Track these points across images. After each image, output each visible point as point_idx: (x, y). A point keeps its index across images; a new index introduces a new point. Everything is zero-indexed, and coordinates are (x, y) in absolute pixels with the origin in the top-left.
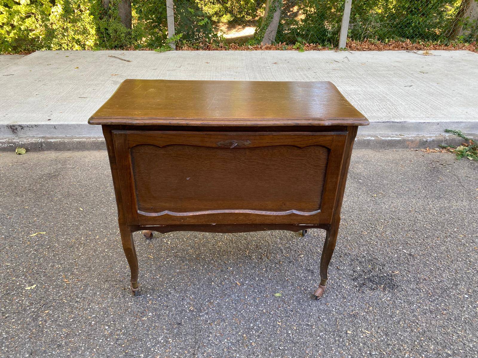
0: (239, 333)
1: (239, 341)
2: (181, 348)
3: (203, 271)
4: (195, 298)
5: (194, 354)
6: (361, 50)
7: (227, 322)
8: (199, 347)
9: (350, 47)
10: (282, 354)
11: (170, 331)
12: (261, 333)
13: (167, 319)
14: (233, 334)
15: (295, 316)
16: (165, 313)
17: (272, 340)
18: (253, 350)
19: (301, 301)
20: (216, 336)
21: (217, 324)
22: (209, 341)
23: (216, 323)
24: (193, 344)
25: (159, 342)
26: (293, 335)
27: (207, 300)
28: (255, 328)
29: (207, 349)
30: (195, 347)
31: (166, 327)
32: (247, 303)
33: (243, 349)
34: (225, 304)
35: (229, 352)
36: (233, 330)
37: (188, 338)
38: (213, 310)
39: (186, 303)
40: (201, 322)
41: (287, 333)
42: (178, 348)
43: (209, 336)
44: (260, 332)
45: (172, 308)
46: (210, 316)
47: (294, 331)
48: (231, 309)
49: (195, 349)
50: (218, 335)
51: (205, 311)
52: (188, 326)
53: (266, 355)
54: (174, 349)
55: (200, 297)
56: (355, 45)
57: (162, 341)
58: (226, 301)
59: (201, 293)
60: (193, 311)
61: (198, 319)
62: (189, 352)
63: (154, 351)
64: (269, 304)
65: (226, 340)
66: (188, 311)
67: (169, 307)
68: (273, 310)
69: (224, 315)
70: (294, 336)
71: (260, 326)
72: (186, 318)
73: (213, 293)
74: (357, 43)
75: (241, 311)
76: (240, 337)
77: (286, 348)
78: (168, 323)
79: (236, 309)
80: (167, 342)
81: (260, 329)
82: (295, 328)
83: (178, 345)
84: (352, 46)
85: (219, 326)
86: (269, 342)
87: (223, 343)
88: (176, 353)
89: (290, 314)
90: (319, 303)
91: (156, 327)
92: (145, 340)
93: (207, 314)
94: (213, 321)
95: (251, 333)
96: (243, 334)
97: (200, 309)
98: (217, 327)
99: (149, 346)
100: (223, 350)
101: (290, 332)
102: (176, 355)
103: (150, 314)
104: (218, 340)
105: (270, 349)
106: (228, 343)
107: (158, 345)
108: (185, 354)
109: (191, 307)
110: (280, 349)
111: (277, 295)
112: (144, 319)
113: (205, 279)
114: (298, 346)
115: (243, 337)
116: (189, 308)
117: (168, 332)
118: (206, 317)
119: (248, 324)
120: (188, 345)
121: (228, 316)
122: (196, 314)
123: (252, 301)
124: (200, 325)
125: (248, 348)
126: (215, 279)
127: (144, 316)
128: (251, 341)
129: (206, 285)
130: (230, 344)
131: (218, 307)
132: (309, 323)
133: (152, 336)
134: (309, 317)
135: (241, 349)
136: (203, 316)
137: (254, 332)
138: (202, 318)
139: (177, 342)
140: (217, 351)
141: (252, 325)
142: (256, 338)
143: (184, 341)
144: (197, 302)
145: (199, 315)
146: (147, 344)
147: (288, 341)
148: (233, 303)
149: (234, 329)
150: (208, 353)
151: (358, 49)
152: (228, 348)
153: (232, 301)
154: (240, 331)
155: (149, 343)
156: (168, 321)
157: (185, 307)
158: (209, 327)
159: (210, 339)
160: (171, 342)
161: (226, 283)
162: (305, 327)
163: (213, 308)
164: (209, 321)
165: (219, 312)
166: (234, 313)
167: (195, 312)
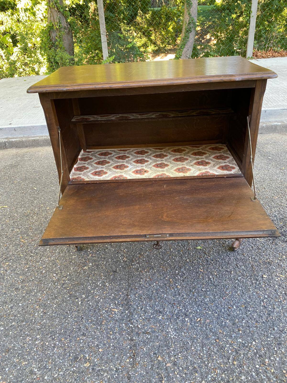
0: (166, 278)
1: (166, 285)
2: (116, 291)
4: (128, 252)
5: (127, 295)
6: (266, 58)
7: (155, 270)
8: (131, 290)
9: (256, 56)
10: (204, 295)
11: (107, 277)
12: (185, 278)
13: (104, 268)
14: (161, 279)
15: (215, 264)
16: (103, 263)
17: (196, 284)
18: (179, 292)
19: (220, 252)
20: (146, 280)
22: (140, 284)
23: (146, 270)
24: (127, 287)
25: (98, 286)
26: (213, 279)
27: (138, 253)
28: (180, 274)
29: (139, 291)
30: (128, 290)
31: (104, 274)
32: (173, 254)
33: (170, 291)
34: (154, 256)
35: (157, 293)
36: (161, 276)
37: (122, 282)
38: (143, 260)
39: (120, 255)
40: (133, 270)
41: (209, 277)
42: (114, 290)
43: (140, 281)
45: (108, 259)
46: (141, 265)
47: (214, 276)
48: (159, 260)
49: (128, 291)
50: (148, 280)
51: (136, 261)
52: (122, 273)
53: (191, 295)
54: (110, 291)
55: (132, 250)
56: (260, 54)
57: (100, 285)
58: (155, 253)
59: (132, 248)
60: (126, 261)
61: (131, 267)
62: (123, 293)
63: (94, 293)
64: (191, 255)
65: (155, 284)
66: (122, 262)
67: (106, 259)
68: (196, 260)
69: (152, 264)
70: (215, 280)
71: (184, 272)
72: (120, 266)
73: (143, 247)
74: (262, 52)
75: (168, 261)
76: (167, 281)
77: (208, 290)
78: (105, 271)
79: (163, 259)
80: (105, 286)
81: (185, 275)
82: (215, 274)
83: (114, 288)
84: (258, 55)
85: (149, 273)
86: (193, 285)
87: (152, 286)
88: (112, 294)
89: (210, 263)
90: (237, 254)
91: (96, 274)
92: (86, 284)
93: (138, 263)
94: (144, 269)
95: (177, 278)
96: (170, 279)
97: (132, 260)
98: (147, 273)
99: (89, 289)
100: (152, 292)
101: (211, 277)
102: (112, 296)
103: (90, 264)
104: (148, 284)
105: (193, 290)
107: (97, 288)
108: (119, 295)
109: (125, 258)
110: (202, 291)
111: (199, 248)
112: (85, 268)
114: (219, 288)
115: (169, 281)
116: (122, 259)
117: (106, 278)
118: (137, 266)
119: (174, 271)
120: (122, 288)
121: (156, 264)
122: (129, 263)
123: (177, 253)
124: (132, 272)
125: (174, 290)
127: (86, 265)
128: (177, 285)
130: (158, 287)
131: (148, 258)
132: (228, 270)
133: (92, 281)
134: (228, 265)
135: (168, 290)
136: (135, 265)
137: (179, 277)
138: (134, 267)
139: (112, 286)
140: (147, 293)
141: (177, 272)
142: (181, 282)
143: (119, 285)
144: (129, 254)
145: (132, 264)
146: (87, 287)
147: (210, 284)
148: (160, 255)
150: (139, 294)
151: (263, 57)
152: (157, 290)
153: (160, 253)
154: (167, 277)
155: (90, 286)
156: (105, 270)
157: (119, 258)
158: (140, 273)
159: (141, 283)
160: (108, 286)
162: (224, 272)
163: (143, 258)
164: (140, 269)
165: (148, 262)
166: (161, 262)
167: (128, 262)
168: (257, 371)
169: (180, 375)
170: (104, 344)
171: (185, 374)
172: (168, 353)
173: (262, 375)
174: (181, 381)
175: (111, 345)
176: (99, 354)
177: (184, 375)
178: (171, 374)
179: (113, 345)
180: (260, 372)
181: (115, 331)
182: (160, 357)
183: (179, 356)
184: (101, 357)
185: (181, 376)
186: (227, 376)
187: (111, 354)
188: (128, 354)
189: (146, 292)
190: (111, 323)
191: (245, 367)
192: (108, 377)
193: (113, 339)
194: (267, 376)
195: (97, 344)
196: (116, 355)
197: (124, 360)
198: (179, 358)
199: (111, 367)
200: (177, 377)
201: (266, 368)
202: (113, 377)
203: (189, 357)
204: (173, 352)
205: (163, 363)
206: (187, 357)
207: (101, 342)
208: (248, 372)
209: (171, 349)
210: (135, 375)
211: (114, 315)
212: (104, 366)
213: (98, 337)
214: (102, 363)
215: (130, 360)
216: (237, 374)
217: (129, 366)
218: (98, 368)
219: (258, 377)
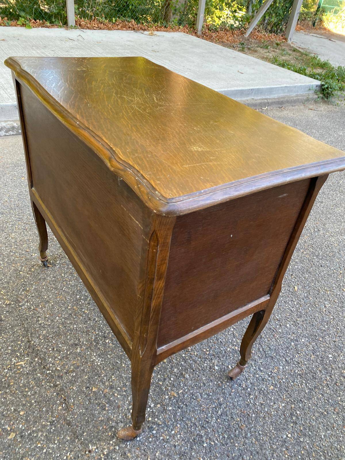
3: (4, 264)
5: (29, 342)
7: (52, 302)
8: (32, 334)
14: (63, 311)
18: (88, 317)
21: (42, 307)
23: (40, 307)
27: (21, 290)
28: (82, 298)
32: (66, 280)
34: (43, 288)
37: (15, 330)
44: (88, 300)
46: (32, 303)
52: (11, 319)
54: (4, 345)
58: (43, 284)
60: (10, 304)
61: (19, 309)
66: (5, 306)
69: (46, 297)
71: (86, 294)
72: (5, 312)
73: (25, 282)
75: (63, 289)
79: (56, 289)
83: (7, 340)
85: (45, 308)
88: (8, 348)
93: (27, 302)
95: (80, 303)
96: (73, 307)
97: (18, 300)
98: (44, 309)
106: (61, 319)
109: (6, 302)
113: (11, 271)
115: (73, 309)
116: (4, 303)
118: (27, 305)
119: (74, 297)
121: (50, 296)
124: (24, 314)
125: (83, 317)
126: (22, 269)
128: (83, 310)
129: (14, 277)
131: (36, 292)
136: (24, 305)
137: (83, 302)
138: (23, 307)
139: (4, 338)
141: (78, 297)
143: (13, 334)
148: (51, 284)
149: (62, 306)
153: (49, 283)
154: (69, 305)
161: (36, 269)
163: (31, 294)
164: (32, 308)
165: (40, 296)
166: (56, 292)
167: (13, 304)
168: (184, 359)
169: (120, 395)
170: (24, 405)
171: (125, 391)
172: (101, 380)
173: (189, 361)
174: (123, 399)
175: (33, 401)
176: (22, 419)
177: (124, 393)
178: (111, 398)
179: (35, 401)
180: (187, 359)
181: (31, 386)
182: (94, 388)
183: (113, 379)
184: (27, 420)
185: (122, 395)
186: (162, 375)
187: (37, 410)
188: (58, 402)
189: (51, 330)
190: (21, 380)
191: (174, 360)
192: (44, 434)
193: (33, 395)
194: (193, 360)
195: (14, 409)
196: (44, 409)
197: (55, 409)
198: (114, 380)
199: (44, 423)
200: (118, 398)
201: (191, 354)
202: (50, 432)
203: (123, 375)
204: (105, 378)
205: (99, 392)
206: (121, 375)
207: (18, 405)
208: (178, 364)
209: (102, 375)
210: (74, 417)
211: (21, 370)
212: (34, 427)
213: (11, 401)
214: (31, 425)
215: (62, 407)
216: (170, 370)
217: (64, 412)
218: (27, 432)
219: (186, 364)
